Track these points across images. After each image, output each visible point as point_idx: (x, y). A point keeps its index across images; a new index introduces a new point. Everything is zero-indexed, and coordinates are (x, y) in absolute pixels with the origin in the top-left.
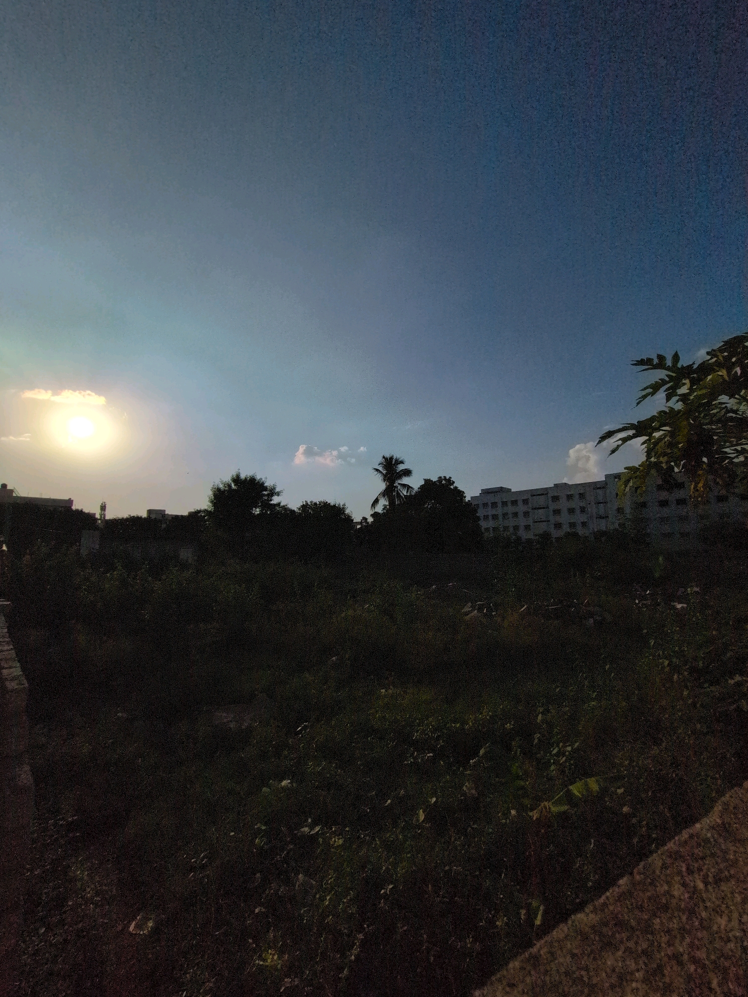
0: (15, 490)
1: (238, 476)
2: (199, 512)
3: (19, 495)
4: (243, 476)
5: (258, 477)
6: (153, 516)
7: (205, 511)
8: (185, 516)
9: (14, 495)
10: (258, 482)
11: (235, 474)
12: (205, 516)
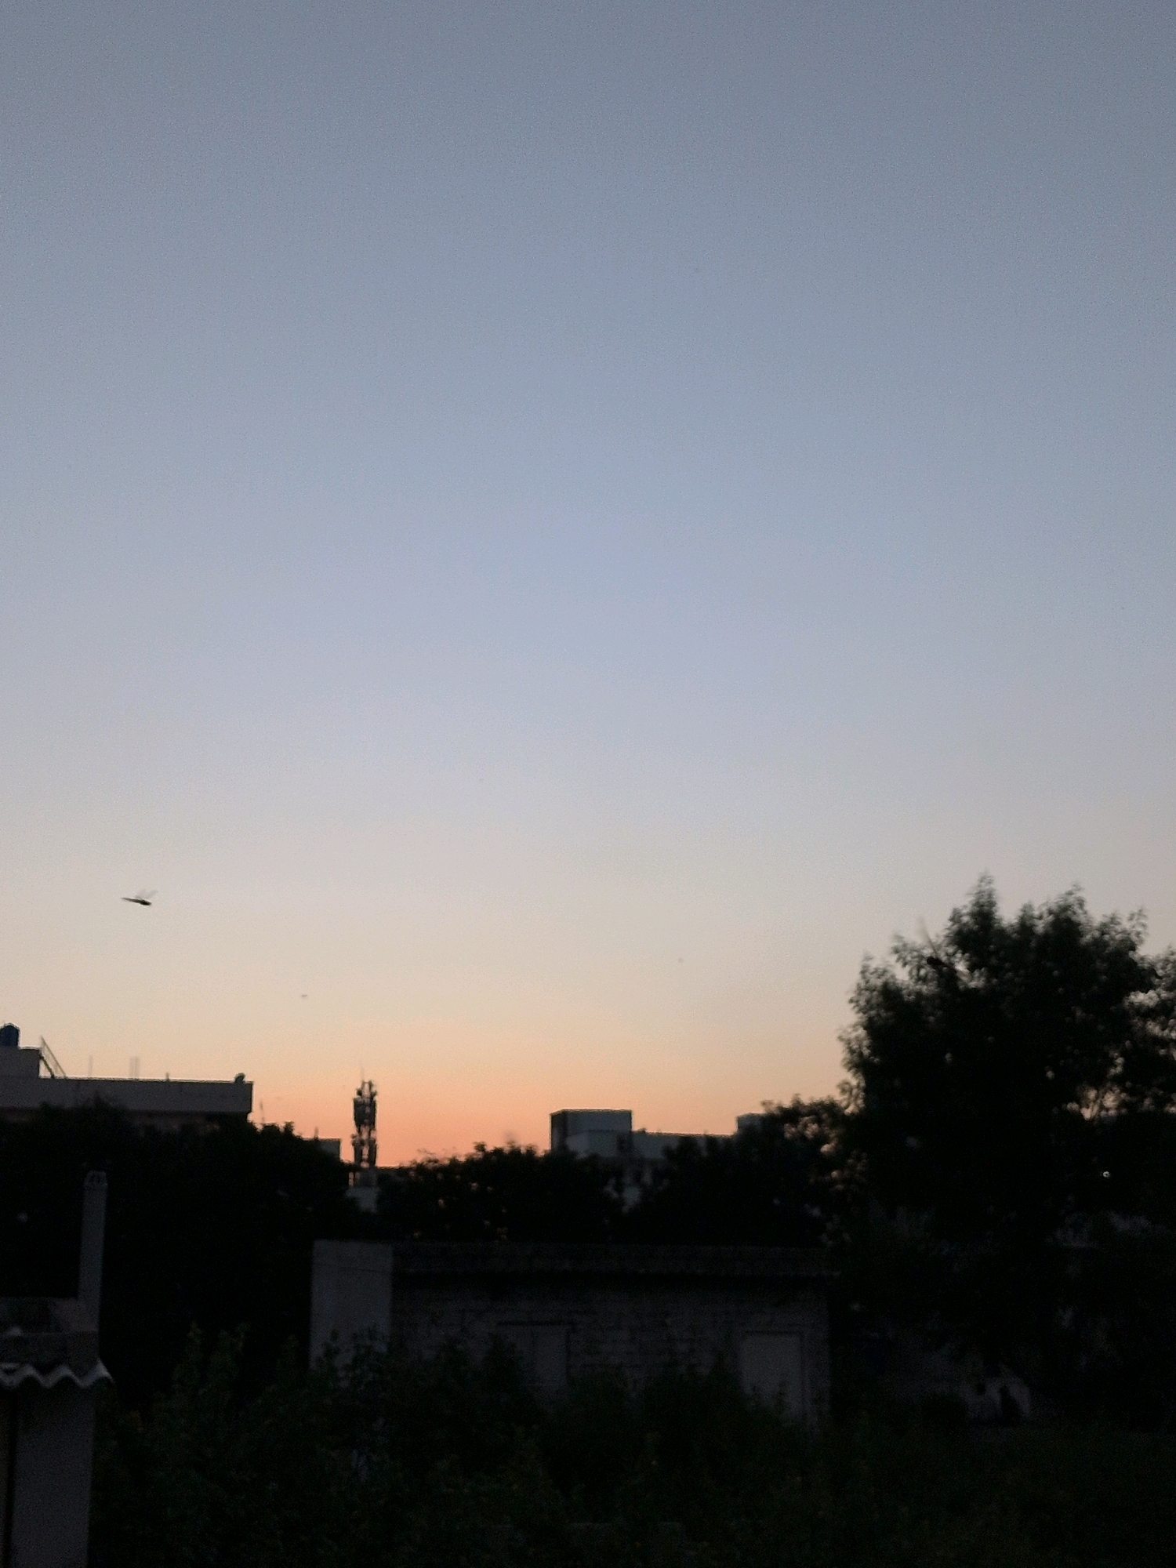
0: (45, 1054)
1: (984, 914)
2: (792, 1114)
3: (58, 1075)
4: (1008, 914)
5: (1095, 912)
6: (580, 1146)
7: (826, 1112)
8: (727, 1141)
9: (44, 1073)
10: (1099, 943)
11: (965, 903)
12: (821, 1139)
